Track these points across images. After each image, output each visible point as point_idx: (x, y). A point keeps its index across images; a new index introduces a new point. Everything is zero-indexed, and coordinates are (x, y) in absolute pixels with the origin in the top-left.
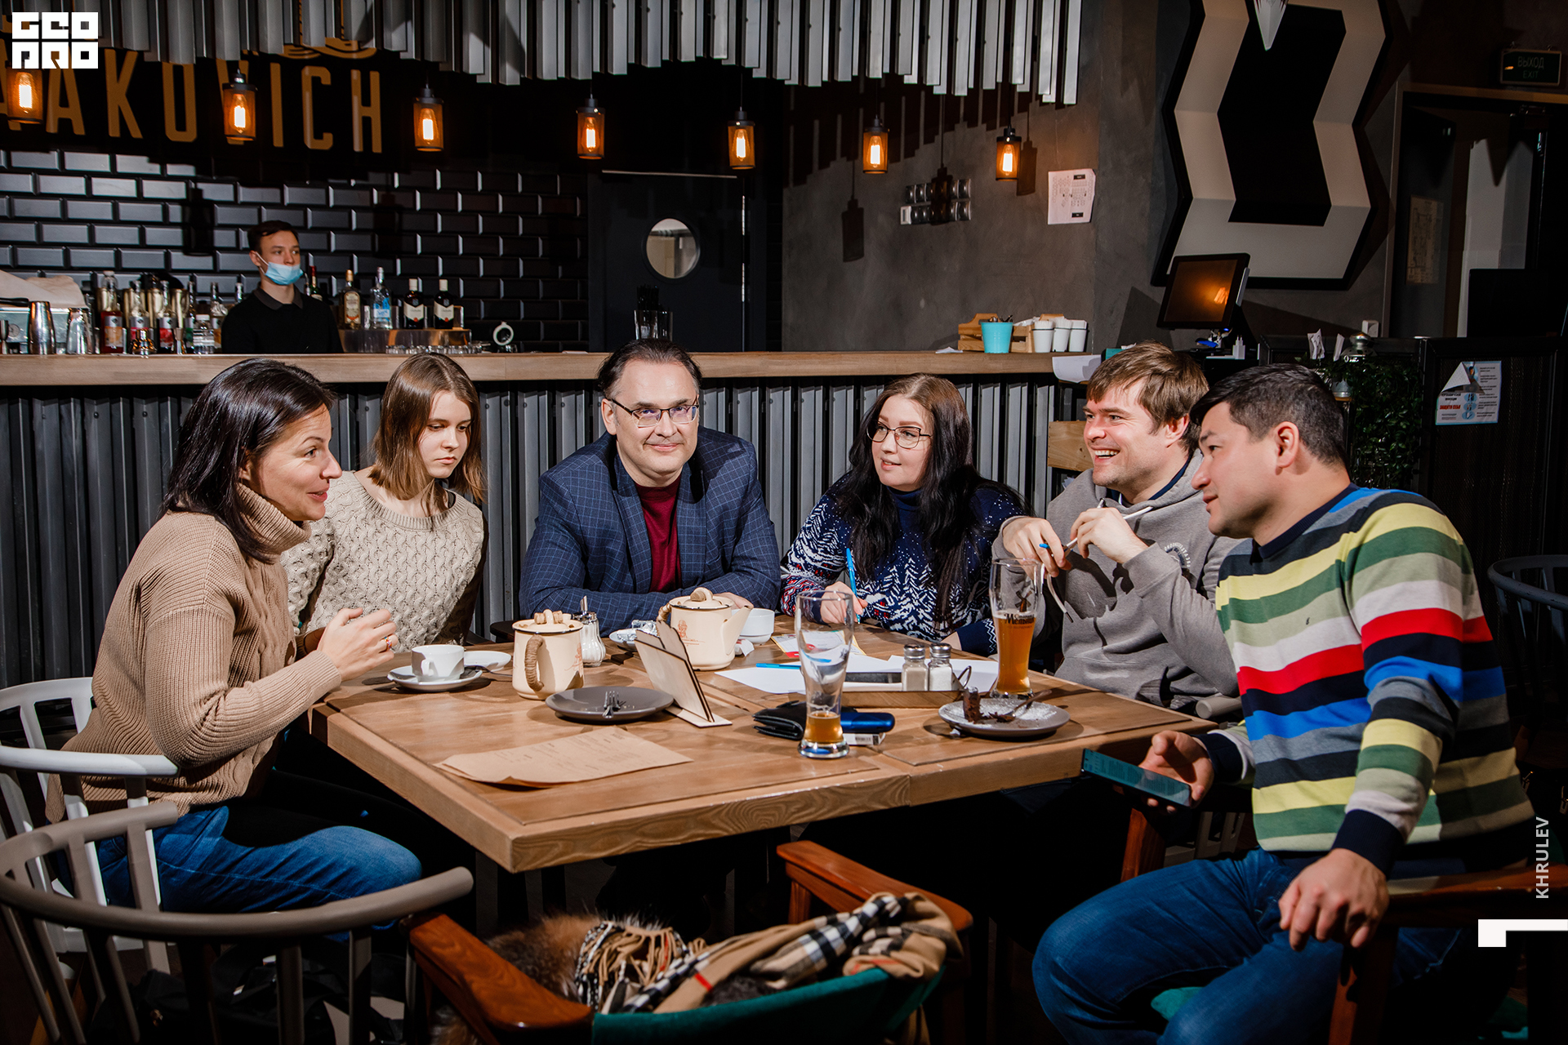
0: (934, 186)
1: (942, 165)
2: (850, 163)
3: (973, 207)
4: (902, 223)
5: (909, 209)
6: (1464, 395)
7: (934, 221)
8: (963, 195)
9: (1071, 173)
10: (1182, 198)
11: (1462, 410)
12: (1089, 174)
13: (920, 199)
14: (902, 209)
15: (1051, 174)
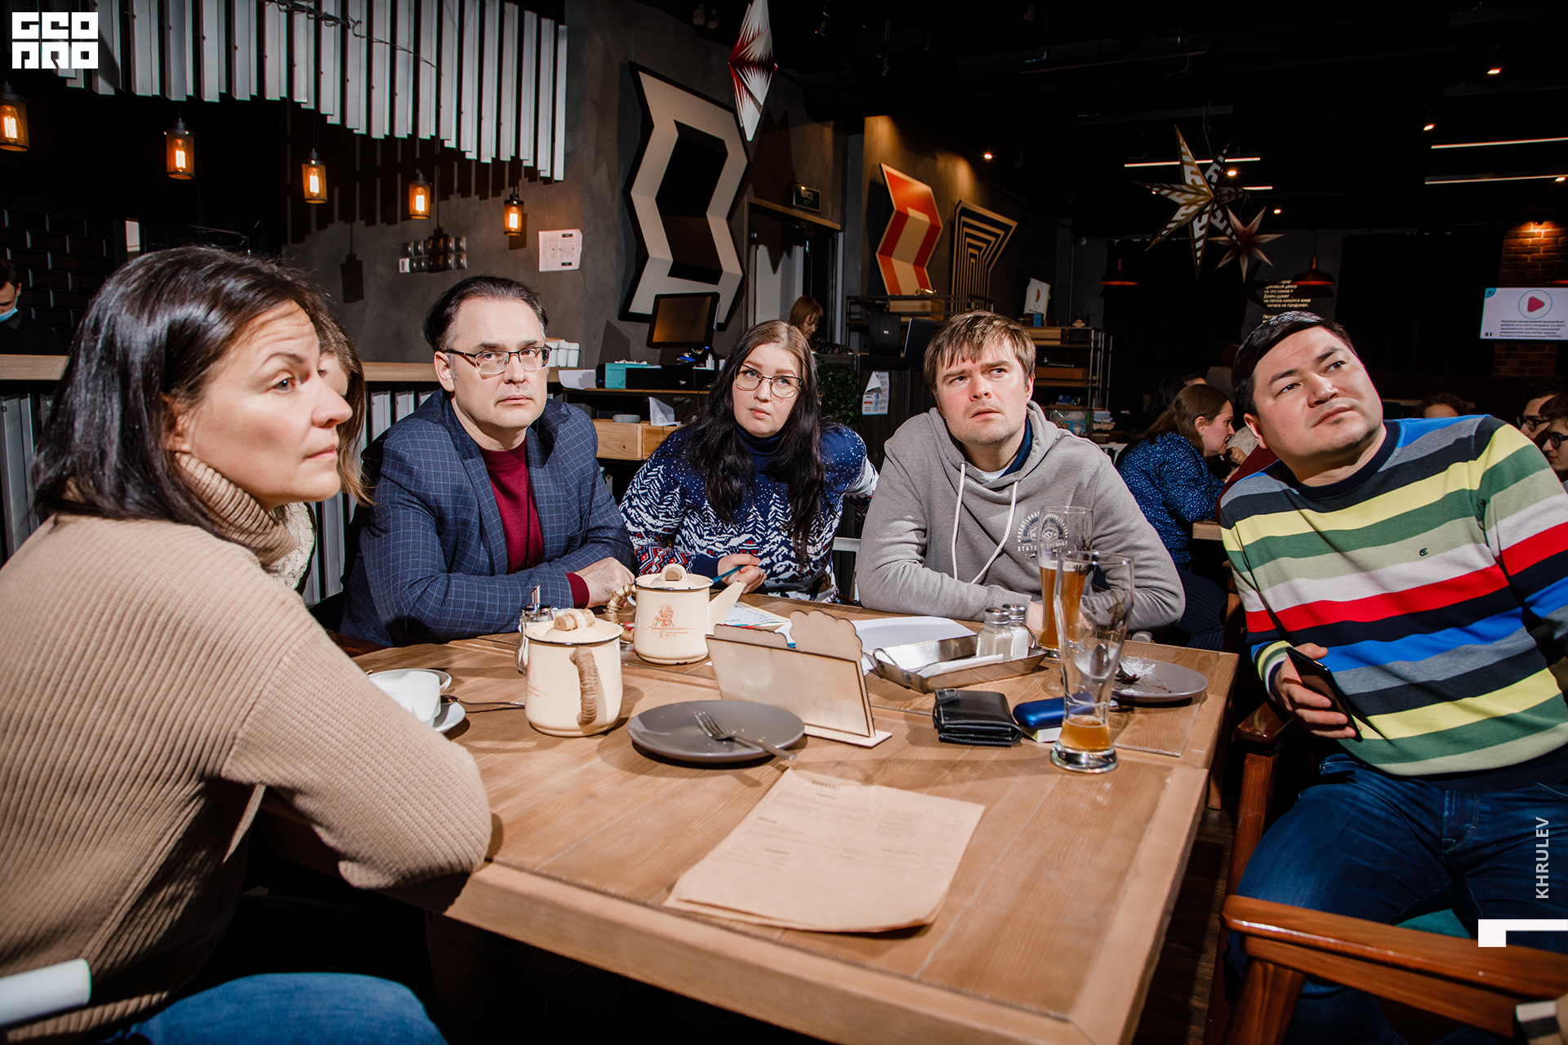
0: (431, 242)
1: (438, 226)
2: (349, 225)
3: (468, 259)
4: (401, 271)
5: (407, 261)
6: (874, 394)
7: (431, 270)
8: (459, 249)
9: (560, 233)
10: (640, 257)
11: (873, 405)
12: (577, 235)
13: (417, 252)
14: (401, 260)
15: (541, 234)
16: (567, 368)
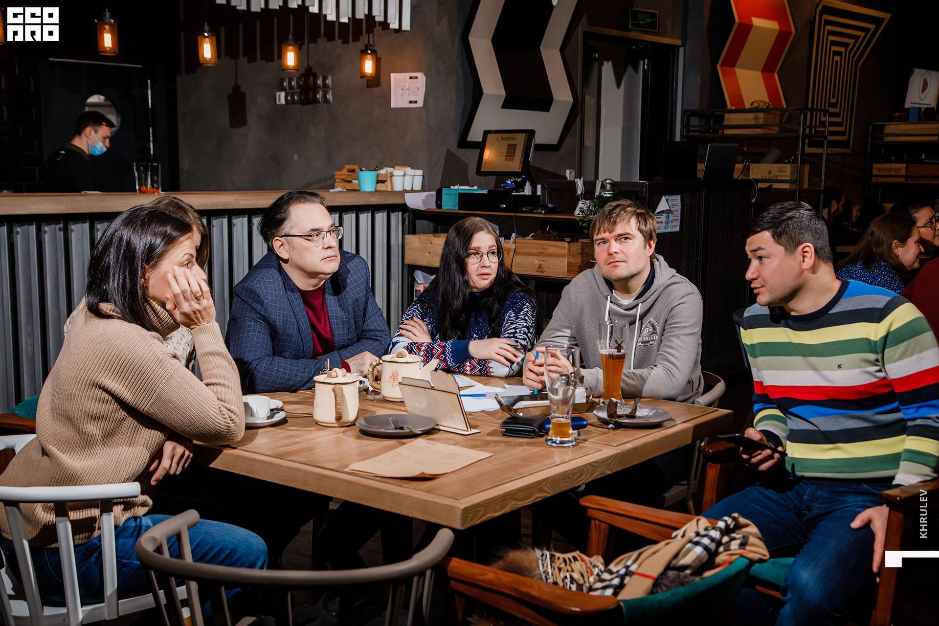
0: (303, 79)
1: (308, 65)
2: (233, 61)
3: (333, 94)
4: (278, 103)
5: (283, 94)
6: (665, 215)
7: (302, 103)
8: (325, 86)
9: (408, 75)
10: (476, 94)
11: (664, 224)
12: (421, 76)
13: (291, 87)
14: (278, 94)
15: (393, 75)
16: (412, 191)
